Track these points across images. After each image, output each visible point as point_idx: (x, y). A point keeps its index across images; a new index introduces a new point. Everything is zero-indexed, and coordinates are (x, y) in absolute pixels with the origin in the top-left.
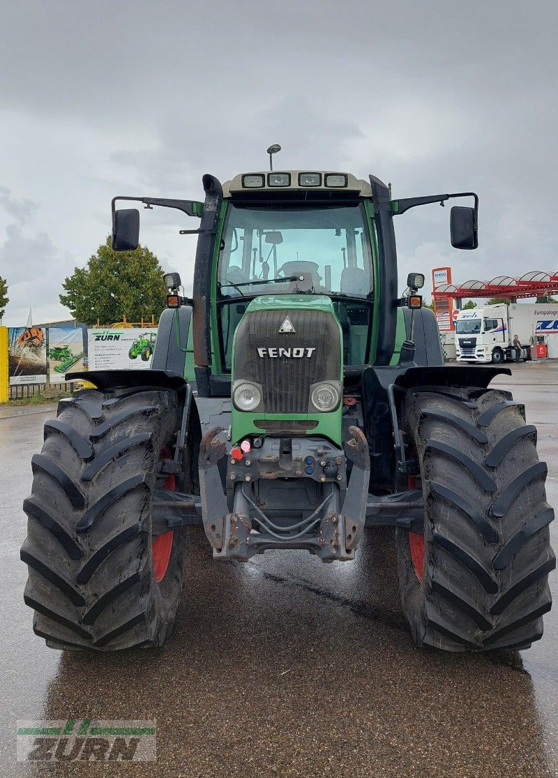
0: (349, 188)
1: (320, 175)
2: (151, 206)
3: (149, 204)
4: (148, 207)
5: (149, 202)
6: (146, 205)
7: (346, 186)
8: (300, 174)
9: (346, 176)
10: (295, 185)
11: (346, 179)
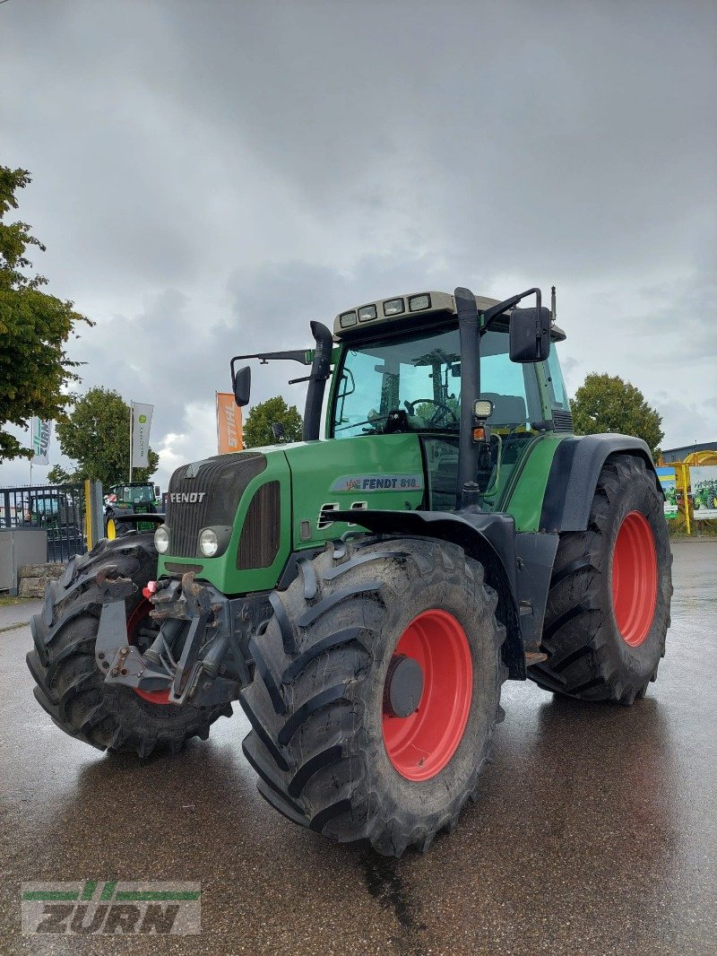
0: (434, 308)
1: (402, 299)
2: (267, 361)
3: (264, 359)
4: (264, 362)
5: (264, 357)
6: (262, 361)
7: (430, 306)
8: (384, 303)
9: (428, 295)
10: (381, 317)
11: (430, 299)
